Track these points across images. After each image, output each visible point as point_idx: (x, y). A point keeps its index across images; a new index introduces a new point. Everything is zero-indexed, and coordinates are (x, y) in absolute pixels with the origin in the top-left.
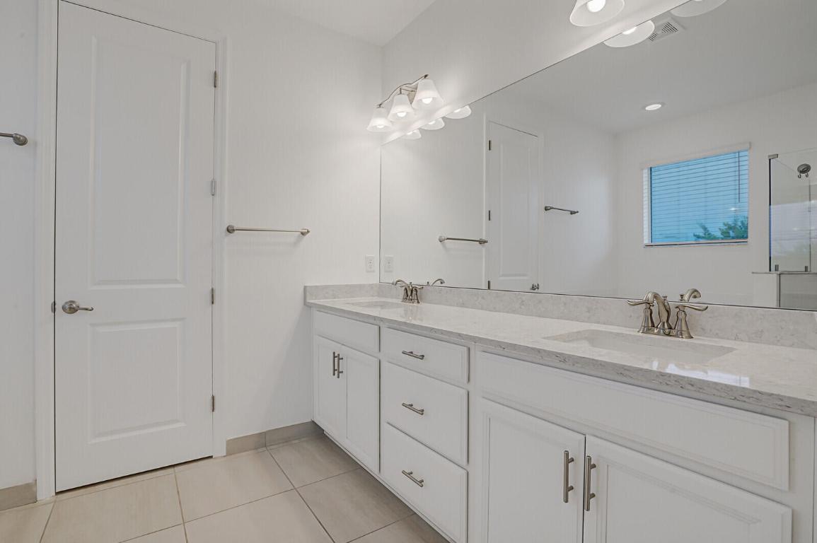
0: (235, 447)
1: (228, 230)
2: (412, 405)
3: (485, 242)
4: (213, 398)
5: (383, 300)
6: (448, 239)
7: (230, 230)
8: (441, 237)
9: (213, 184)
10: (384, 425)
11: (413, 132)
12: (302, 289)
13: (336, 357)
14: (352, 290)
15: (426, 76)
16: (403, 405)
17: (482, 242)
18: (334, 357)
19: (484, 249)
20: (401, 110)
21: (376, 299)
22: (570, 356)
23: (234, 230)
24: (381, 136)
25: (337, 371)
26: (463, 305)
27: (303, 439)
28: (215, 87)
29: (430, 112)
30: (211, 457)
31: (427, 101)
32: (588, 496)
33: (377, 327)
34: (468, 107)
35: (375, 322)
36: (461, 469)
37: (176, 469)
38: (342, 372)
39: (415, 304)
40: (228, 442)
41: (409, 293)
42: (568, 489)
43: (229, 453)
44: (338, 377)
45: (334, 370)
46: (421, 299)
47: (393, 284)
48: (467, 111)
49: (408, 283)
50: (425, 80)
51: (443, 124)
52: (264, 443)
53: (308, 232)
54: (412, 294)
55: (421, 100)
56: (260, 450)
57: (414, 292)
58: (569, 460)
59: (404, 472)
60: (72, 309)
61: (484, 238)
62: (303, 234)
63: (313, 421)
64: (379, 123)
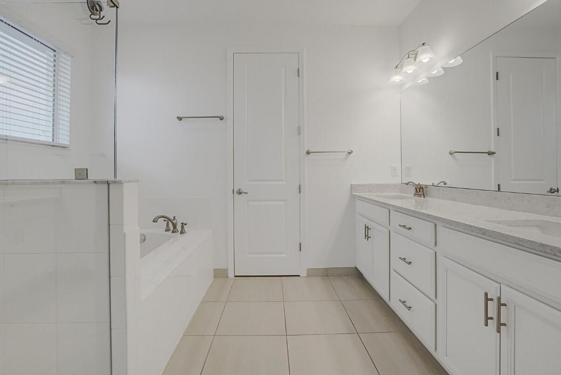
0: (312, 273)
1: (307, 153)
2: (405, 259)
3: (493, 153)
4: (300, 244)
5: (403, 195)
6: (456, 152)
7: (308, 153)
8: (450, 151)
9: (299, 128)
10: (391, 270)
11: (422, 80)
12: (349, 186)
13: (367, 228)
14: (381, 187)
15: (424, 44)
16: (400, 258)
17: (490, 153)
18: (366, 228)
19: (493, 159)
20: (409, 69)
21: (398, 194)
22: (488, 231)
23: (310, 153)
24: (400, 85)
25: (367, 237)
26: (454, 200)
27: (350, 277)
28: (298, 76)
29: (430, 66)
30: (299, 276)
31: (425, 61)
32: (500, 325)
33: (387, 210)
34: (459, 57)
35: (387, 207)
36: (432, 302)
37: (283, 278)
38: (370, 237)
39: (422, 198)
40: (308, 270)
41: (418, 191)
42: (487, 318)
43: (308, 276)
44: (368, 240)
45: (366, 236)
46: (427, 195)
47: (405, 184)
48: (459, 60)
49: (417, 183)
50: (424, 47)
51: (444, 72)
52: (328, 274)
53: (352, 152)
54: (420, 191)
55: (421, 61)
56: (325, 278)
57: (421, 190)
58: (487, 300)
59: (400, 300)
60: (240, 193)
61: (493, 150)
62: (349, 153)
63: (356, 268)
64: (397, 78)
